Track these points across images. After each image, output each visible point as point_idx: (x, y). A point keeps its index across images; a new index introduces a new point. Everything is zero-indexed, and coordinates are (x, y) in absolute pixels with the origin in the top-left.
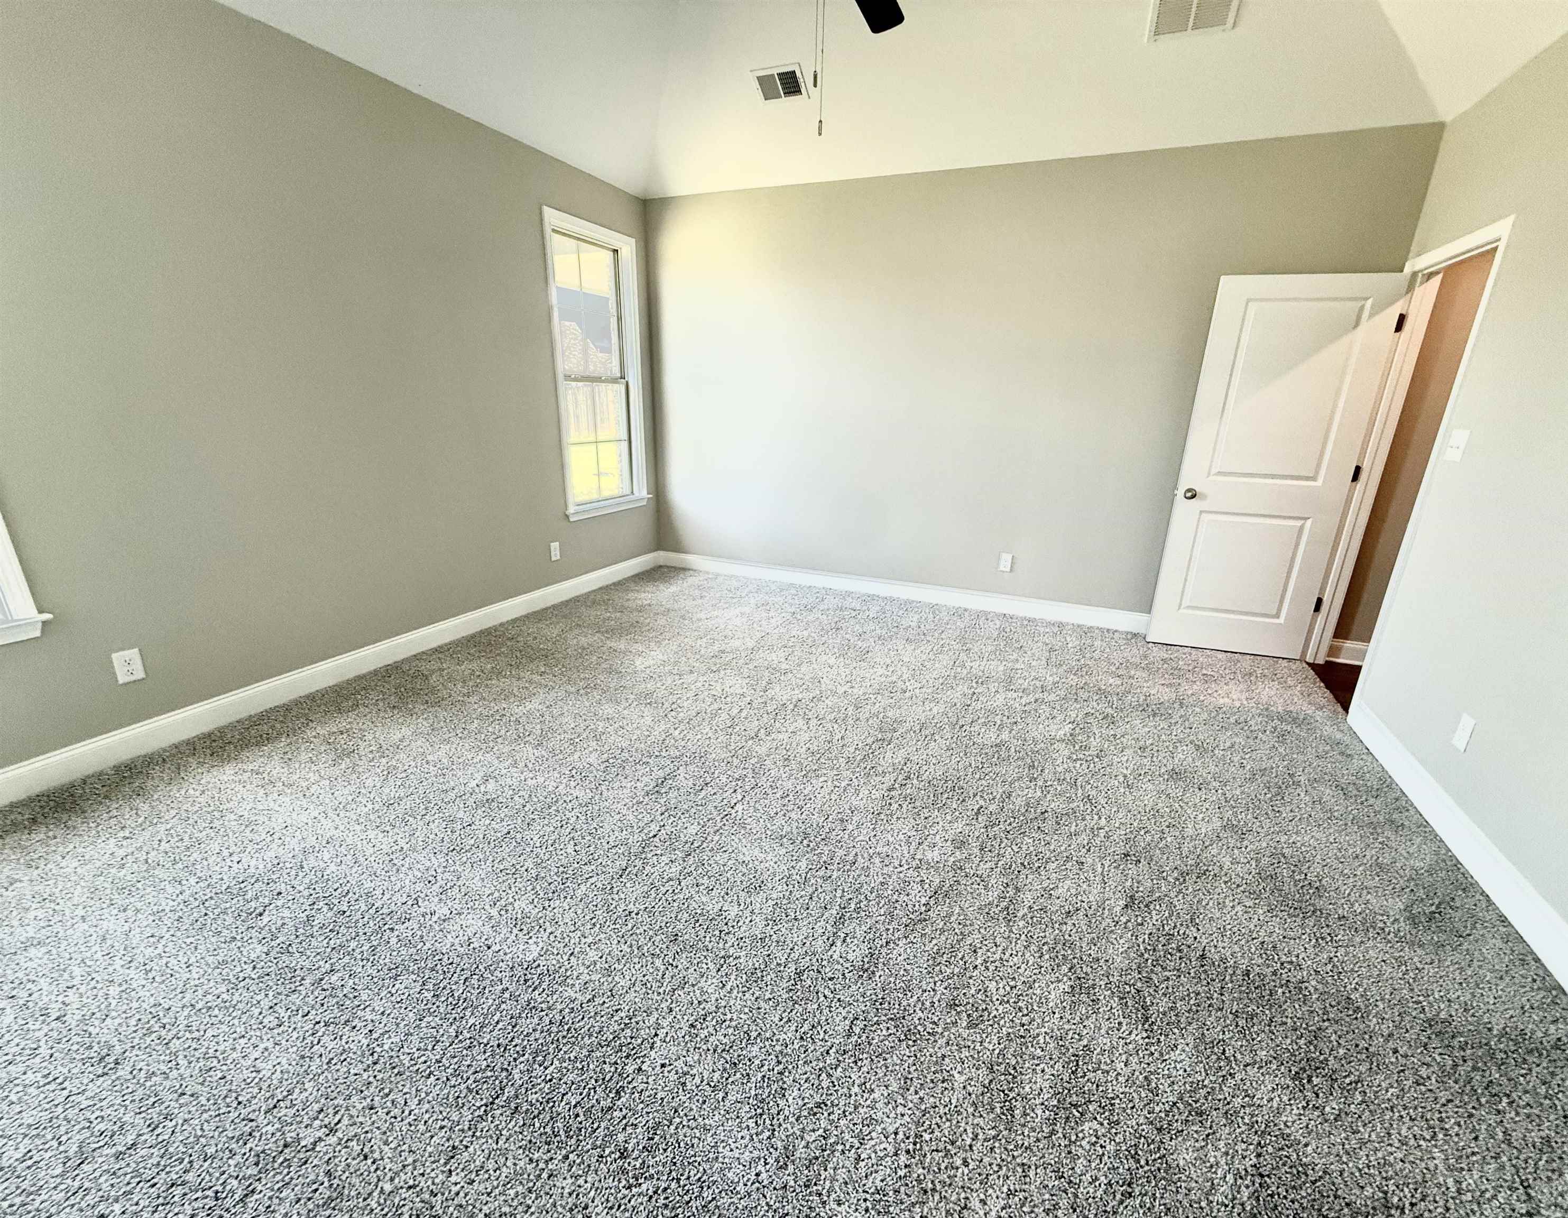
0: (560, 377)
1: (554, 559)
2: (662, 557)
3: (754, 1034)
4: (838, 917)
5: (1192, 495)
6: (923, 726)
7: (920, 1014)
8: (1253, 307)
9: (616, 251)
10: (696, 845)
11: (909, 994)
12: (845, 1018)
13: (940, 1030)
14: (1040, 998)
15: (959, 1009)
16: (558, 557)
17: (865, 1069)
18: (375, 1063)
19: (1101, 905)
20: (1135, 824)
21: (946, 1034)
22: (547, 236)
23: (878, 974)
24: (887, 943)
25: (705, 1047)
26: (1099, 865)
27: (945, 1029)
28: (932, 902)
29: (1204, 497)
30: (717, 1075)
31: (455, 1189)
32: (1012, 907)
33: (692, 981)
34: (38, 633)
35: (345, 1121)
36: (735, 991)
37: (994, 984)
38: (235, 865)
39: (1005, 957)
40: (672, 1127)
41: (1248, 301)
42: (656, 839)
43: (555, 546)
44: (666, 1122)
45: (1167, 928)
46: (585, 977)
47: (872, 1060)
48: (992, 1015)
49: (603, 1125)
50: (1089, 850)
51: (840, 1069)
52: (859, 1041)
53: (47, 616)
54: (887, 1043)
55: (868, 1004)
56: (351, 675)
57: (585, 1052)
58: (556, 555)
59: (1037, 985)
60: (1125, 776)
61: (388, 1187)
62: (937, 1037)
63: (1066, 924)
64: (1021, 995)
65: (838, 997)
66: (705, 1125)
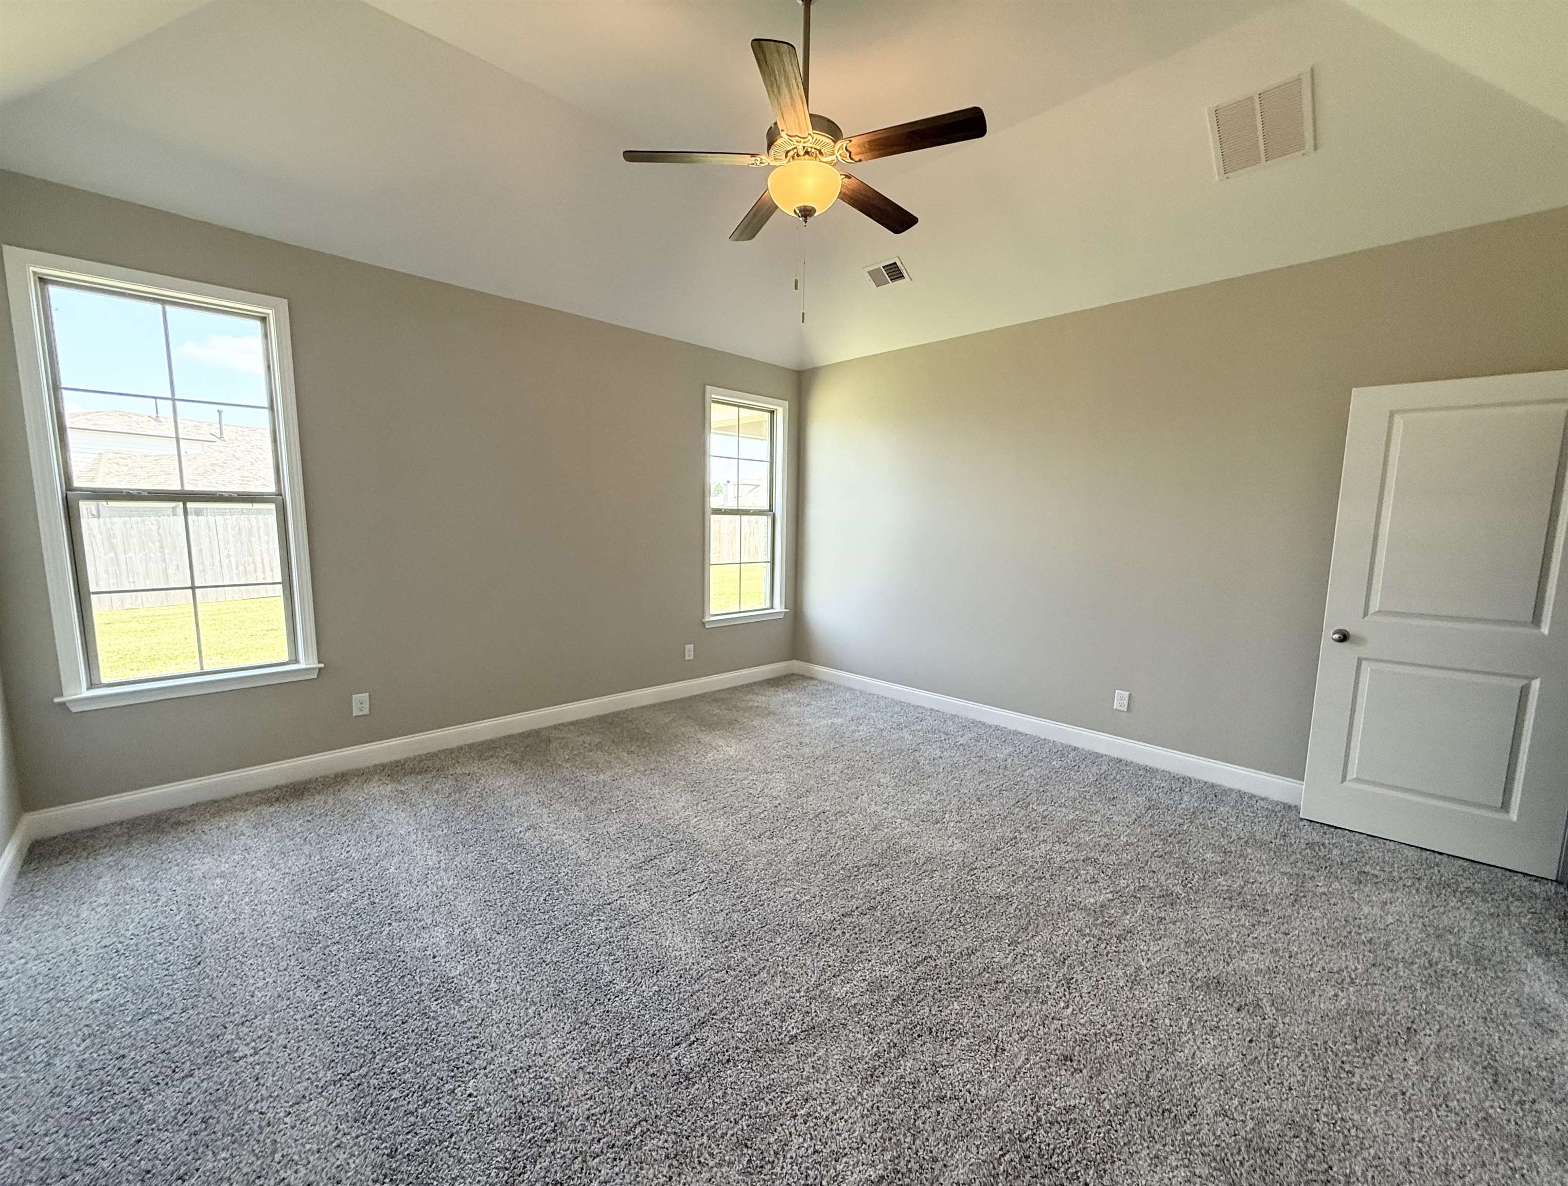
0: (708, 511)
1: (687, 658)
2: (796, 666)
3: (554, 1098)
4: (702, 1020)
5: (1344, 637)
6: (928, 860)
7: (705, 1139)
8: (1398, 420)
9: (772, 412)
10: (635, 920)
11: (710, 1117)
12: (636, 1115)
13: (711, 1163)
14: (837, 1176)
15: (745, 1151)
16: (692, 658)
17: (617, 1169)
18: (310, 1016)
19: (989, 1103)
20: (1109, 1027)
21: (715, 1169)
22: (707, 405)
23: (697, 1086)
24: (728, 1061)
25: (509, 1093)
26: (1023, 1058)
27: (719, 1165)
28: (803, 1035)
29: (1360, 640)
30: (500, 1120)
31: (282, 1126)
32: (882, 1069)
33: (543, 1035)
34: (315, 676)
35: (266, 1050)
36: (568, 1056)
37: (801, 1140)
38: (344, 854)
39: (832, 1118)
40: (438, 1148)
41: (1392, 415)
42: (609, 907)
43: (690, 647)
44: (437, 1142)
45: (1055, 1158)
46: (474, 1003)
47: (630, 1164)
48: (775, 1171)
49: (397, 1123)
50: (1022, 1039)
51: (597, 1160)
52: (632, 1142)
53: (322, 665)
54: (654, 1154)
55: (666, 1111)
56: (503, 734)
57: (429, 1061)
58: (689, 655)
59: (845, 1160)
60: (1139, 968)
61: (251, 1107)
62: (704, 1169)
63: (929, 1108)
64: (820, 1163)
65: (645, 1093)
66: (461, 1157)
